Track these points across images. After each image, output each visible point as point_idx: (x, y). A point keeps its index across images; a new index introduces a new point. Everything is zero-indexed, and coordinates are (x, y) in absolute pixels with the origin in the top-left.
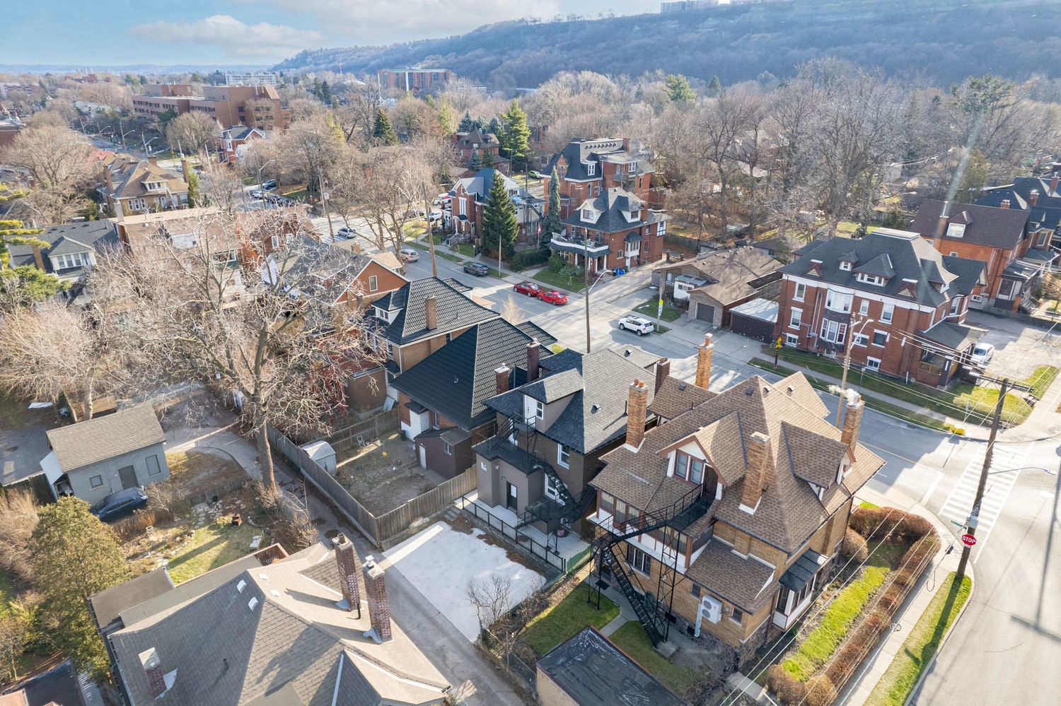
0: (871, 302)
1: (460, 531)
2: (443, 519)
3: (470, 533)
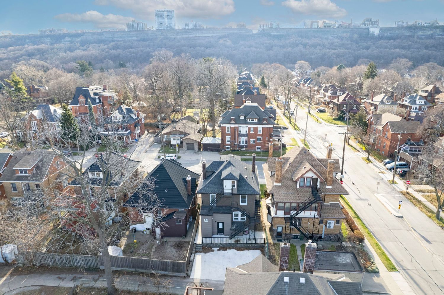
0: (254, 128)
1: (209, 252)
2: (196, 252)
3: (213, 251)
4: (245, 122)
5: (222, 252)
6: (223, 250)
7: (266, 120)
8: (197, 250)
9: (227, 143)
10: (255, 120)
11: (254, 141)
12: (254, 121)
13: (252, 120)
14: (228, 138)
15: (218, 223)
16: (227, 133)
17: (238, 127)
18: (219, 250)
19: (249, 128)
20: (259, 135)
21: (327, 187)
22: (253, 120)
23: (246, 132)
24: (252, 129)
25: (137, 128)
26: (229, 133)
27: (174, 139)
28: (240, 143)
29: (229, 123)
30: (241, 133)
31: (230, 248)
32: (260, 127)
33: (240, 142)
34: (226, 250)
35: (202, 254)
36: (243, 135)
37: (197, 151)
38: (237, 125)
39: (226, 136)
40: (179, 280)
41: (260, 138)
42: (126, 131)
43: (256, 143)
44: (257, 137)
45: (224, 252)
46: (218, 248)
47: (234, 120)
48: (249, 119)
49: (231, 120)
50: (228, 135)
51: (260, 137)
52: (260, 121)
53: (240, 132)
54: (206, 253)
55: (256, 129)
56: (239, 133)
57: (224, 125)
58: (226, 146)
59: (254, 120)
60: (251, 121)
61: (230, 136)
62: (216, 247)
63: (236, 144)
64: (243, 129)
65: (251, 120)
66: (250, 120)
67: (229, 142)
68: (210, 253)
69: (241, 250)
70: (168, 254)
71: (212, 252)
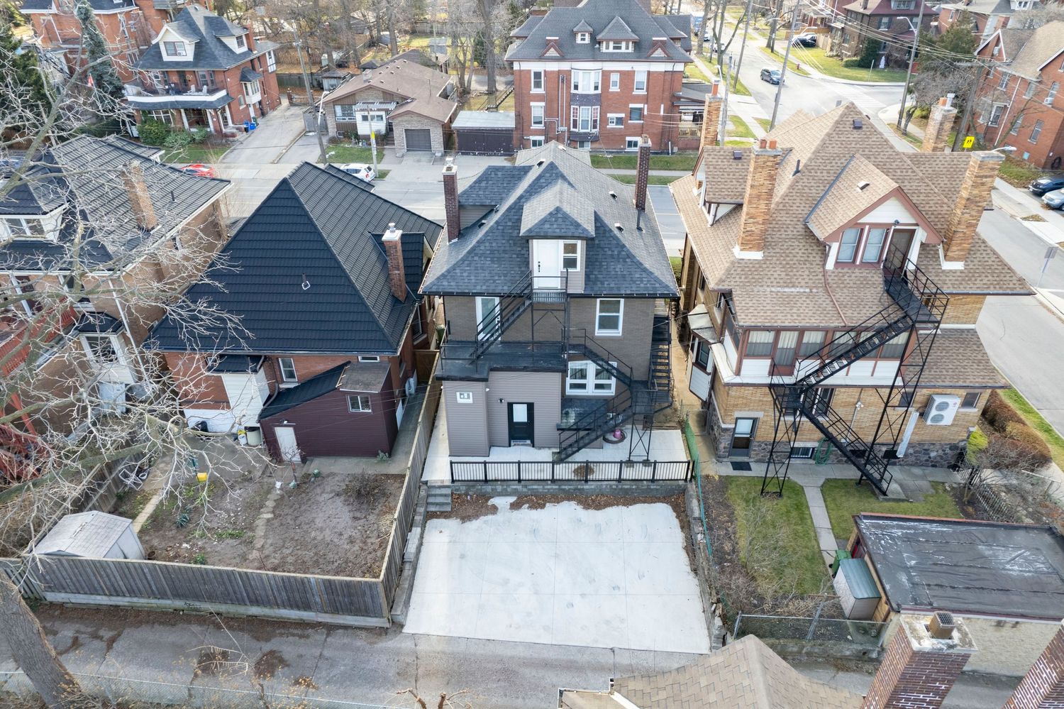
0: (622, 73)
1: (476, 516)
2: (430, 516)
3: (494, 509)
4: (593, 52)
5: (526, 513)
6: (530, 507)
7: (663, 45)
8: (432, 509)
9: (534, 127)
10: (627, 48)
11: (619, 121)
12: (623, 50)
13: (615, 48)
14: (537, 109)
15: (510, 406)
16: (534, 91)
17: (569, 73)
18: (515, 506)
19: (606, 75)
20: (637, 99)
21: (947, 266)
22: (620, 48)
23: (596, 88)
24: (615, 78)
25: (249, 85)
26: (541, 91)
27: (365, 118)
28: (575, 126)
29: (541, 58)
30: (580, 91)
31: (556, 498)
32: (641, 70)
33: (575, 121)
34: (543, 506)
35: (452, 524)
36: (586, 100)
37: (438, 154)
38: (565, 66)
39: (532, 104)
40: (359, 643)
41: (641, 110)
42: (211, 92)
43: (628, 126)
44: (632, 106)
45: (536, 514)
46: (512, 499)
47: (558, 46)
48: (604, 43)
49: (547, 45)
50: (538, 98)
51: (640, 106)
52: (642, 50)
53: (576, 87)
54: (465, 518)
55: (627, 77)
56: (573, 91)
57: (525, 66)
58: (533, 138)
59: (623, 45)
60: (611, 50)
61: (543, 104)
62: (504, 494)
63: (561, 129)
64: (586, 76)
65: (611, 45)
66: (607, 48)
67: (540, 123)
68: (483, 518)
69: (599, 507)
70: (322, 530)
71: (490, 517)
